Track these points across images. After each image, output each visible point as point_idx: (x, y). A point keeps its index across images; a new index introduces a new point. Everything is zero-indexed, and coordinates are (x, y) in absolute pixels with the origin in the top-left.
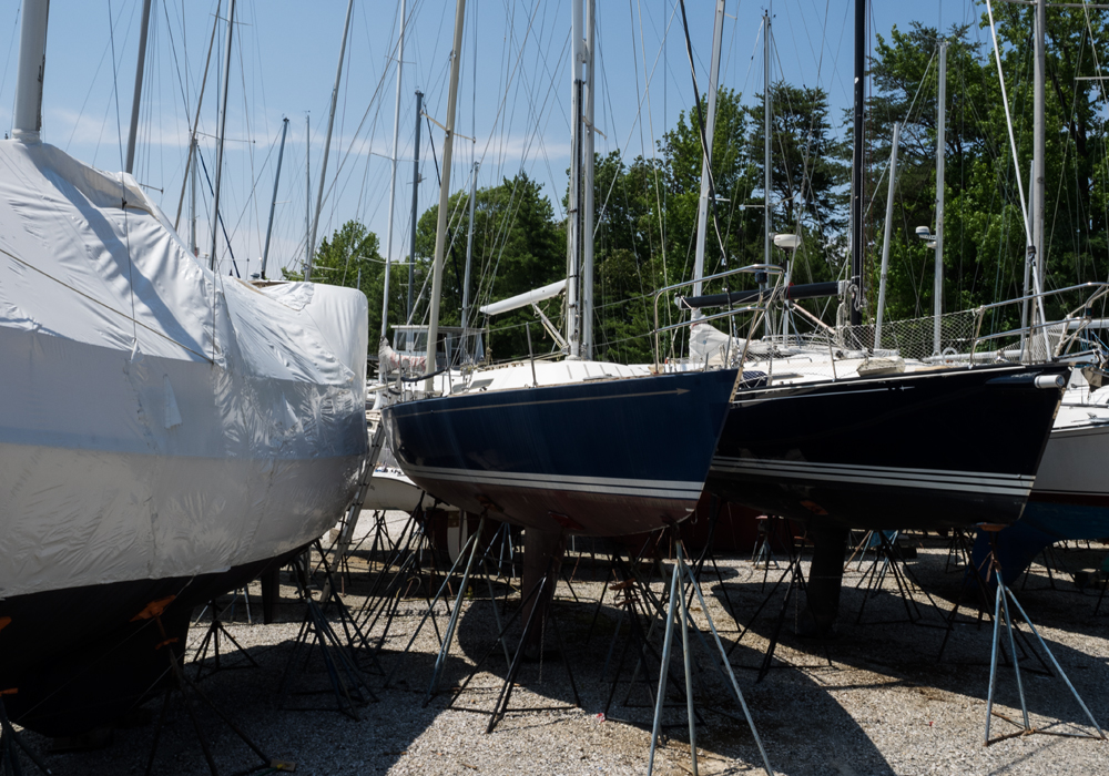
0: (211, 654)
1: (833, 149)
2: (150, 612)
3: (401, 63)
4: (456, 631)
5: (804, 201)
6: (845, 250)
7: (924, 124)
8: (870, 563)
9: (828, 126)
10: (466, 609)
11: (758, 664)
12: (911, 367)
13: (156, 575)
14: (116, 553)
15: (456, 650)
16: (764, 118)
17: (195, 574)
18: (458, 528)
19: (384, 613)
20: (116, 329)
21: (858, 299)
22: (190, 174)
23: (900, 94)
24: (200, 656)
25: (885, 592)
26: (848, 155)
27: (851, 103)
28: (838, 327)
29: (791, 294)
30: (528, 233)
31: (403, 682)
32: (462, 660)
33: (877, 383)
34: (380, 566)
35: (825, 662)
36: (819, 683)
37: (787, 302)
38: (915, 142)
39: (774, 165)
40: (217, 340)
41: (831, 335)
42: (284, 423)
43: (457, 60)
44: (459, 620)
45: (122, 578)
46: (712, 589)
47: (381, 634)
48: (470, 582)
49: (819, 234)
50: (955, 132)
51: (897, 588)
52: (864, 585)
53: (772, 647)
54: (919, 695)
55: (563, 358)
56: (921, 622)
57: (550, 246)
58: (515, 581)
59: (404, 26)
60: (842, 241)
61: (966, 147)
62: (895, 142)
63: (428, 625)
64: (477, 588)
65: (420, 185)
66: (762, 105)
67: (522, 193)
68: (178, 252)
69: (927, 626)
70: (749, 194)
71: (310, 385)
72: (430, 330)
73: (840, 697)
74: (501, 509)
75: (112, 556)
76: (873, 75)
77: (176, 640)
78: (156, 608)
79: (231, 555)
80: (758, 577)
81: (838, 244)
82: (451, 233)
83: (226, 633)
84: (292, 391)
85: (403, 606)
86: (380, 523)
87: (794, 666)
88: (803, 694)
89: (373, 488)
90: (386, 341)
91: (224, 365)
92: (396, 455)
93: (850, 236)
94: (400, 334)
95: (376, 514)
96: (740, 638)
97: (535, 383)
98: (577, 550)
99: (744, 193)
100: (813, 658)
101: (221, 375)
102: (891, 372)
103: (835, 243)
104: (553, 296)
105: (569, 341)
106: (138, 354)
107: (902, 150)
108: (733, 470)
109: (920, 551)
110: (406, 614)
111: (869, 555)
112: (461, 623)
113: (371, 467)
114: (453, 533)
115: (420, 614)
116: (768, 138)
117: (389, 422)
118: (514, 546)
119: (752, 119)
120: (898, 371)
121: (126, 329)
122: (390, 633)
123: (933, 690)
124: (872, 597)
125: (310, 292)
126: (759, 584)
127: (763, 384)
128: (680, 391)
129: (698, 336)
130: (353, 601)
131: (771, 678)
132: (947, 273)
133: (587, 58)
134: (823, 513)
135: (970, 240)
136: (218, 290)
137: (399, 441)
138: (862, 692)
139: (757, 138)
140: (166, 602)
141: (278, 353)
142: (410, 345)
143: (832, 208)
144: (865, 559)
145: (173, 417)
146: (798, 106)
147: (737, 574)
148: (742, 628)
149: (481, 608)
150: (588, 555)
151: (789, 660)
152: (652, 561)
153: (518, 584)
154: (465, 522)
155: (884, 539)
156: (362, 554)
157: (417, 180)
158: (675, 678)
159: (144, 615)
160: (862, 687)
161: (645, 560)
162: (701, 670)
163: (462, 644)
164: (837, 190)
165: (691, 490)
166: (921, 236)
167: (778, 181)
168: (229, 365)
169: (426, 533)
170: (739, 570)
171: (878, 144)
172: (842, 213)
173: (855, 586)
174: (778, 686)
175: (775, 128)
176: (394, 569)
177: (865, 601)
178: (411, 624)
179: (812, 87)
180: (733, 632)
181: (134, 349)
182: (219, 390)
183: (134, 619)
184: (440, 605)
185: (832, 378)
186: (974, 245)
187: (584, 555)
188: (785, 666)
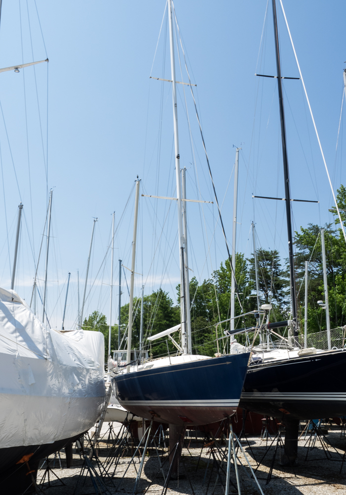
0: (46, 481)
1: (282, 274)
2: (24, 460)
3: (113, 248)
4: (143, 469)
5: (272, 294)
6: (290, 312)
7: (317, 262)
8: (309, 437)
9: (280, 265)
10: (146, 460)
11: (266, 477)
12: (319, 352)
13: (26, 444)
14: (11, 435)
15: (143, 476)
16: (254, 262)
17: (41, 444)
18: (142, 428)
19: (114, 463)
20: (10, 347)
21: (296, 327)
22: (34, 296)
23: (307, 251)
24: (42, 482)
25: (316, 448)
26: (288, 276)
27: (288, 256)
28: (289, 337)
29: (269, 327)
30: (164, 313)
31: (123, 489)
32: (146, 480)
33: (306, 359)
34: (111, 445)
35: (294, 476)
36: (292, 484)
37: (268, 330)
38: (315, 269)
39: (260, 281)
40: (48, 350)
41: (287, 342)
42: (73, 384)
43: (135, 244)
44: (144, 465)
45: (13, 445)
46: (246, 449)
47: (113, 471)
48: (147, 450)
49: (280, 307)
50: (330, 264)
51: (321, 446)
52: (307, 446)
53: (271, 471)
54: (333, 487)
55: (181, 355)
56: (332, 459)
57: (173, 317)
58: (166, 449)
59: (114, 234)
60: (288, 309)
61: (335, 270)
62: (306, 270)
63: (132, 467)
64: (151, 453)
65: (122, 295)
66: (253, 257)
67: (161, 297)
68: (33, 317)
69: (334, 460)
70: (250, 293)
71: (83, 368)
72: (128, 352)
73: (300, 489)
74: (159, 416)
75: (10, 436)
76: (296, 244)
77: (34, 471)
78: (26, 458)
79: (55, 436)
80: (264, 444)
81: (287, 310)
82: (134, 314)
83: (52, 472)
84: (77, 371)
85: (121, 460)
86: (111, 428)
87: (281, 478)
88: (285, 488)
89: (108, 412)
90: (110, 357)
91: (51, 360)
92: (117, 398)
93: (291, 307)
94: (116, 354)
95: (109, 424)
96: (258, 468)
97: (171, 364)
98: (190, 436)
99: (248, 293)
100: (288, 474)
101: (50, 364)
102: (311, 354)
103: (286, 310)
104: (176, 331)
105: (183, 348)
106: (18, 356)
107: (309, 272)
108: (251, 398)
109: (329, 431)
110: (123, 463)
111: (308, 434)
112: (145, 466)
113: (107, 404)
114: (140, 430)
115: (128, 463)
116: (257, 270)
117: (114, 384)
118: (165, 435)
119: (250, 263)
120: (314, 353)
121: (14, 347)
122: (116, 471)
123: (338, 485)
124: (311, 450)
125: (82, 334)
126: (264, 446)
127: (261, 362)
128: (228, 363)
129: (234, 347)
130: (102, 459)
131: (271, 482)
132: (331, 319)
133: (185, 241)
134: (288, 413)
135: (339, 306)
136: (48, 332)
137: (118, 393)
138: (310, 487)
139: (253, 271)
140: (30, 456)
141: (71, 356)
142: (120, 358)
143: (284, 297)
144: (307, 435)
145: (32, 380)
146: (267, 257)
147: (255, 443)
148: (258, 464)
149: (153, 460)
150: (195, 438)
151: (279, 475)
152: (220, 439)
153: (167, 450)
154: (145, 425)
155: (314, 425)
156: (104, 441)
157: (120, 294)
158: (233, 483)
159: (22, 461)
160: (309, 485)
161: (218, 439)
162: (243, 480)
163: (146, 474)
164: (285, 290)
165: (234, 403)
166: (320, 305)
167: (262, 286)
168: (52, 360)
169: (129, 430)
170: (256, 442)
171: (299, 271)
172: (287, 299)
173: (303, 446)
174: (275, 486)
175: (259, 266)
176: (117, 446)
177: (308, 451)
178: (125, 467)
179: (273, 250)
180: (255, 465)
181: (17, 354)
182: (49, 369)
183: (18, 463)
184: (136, 459)
185: (288, 358)
186: (341, 308)
187: (193, 438)
188: (277, 478)
